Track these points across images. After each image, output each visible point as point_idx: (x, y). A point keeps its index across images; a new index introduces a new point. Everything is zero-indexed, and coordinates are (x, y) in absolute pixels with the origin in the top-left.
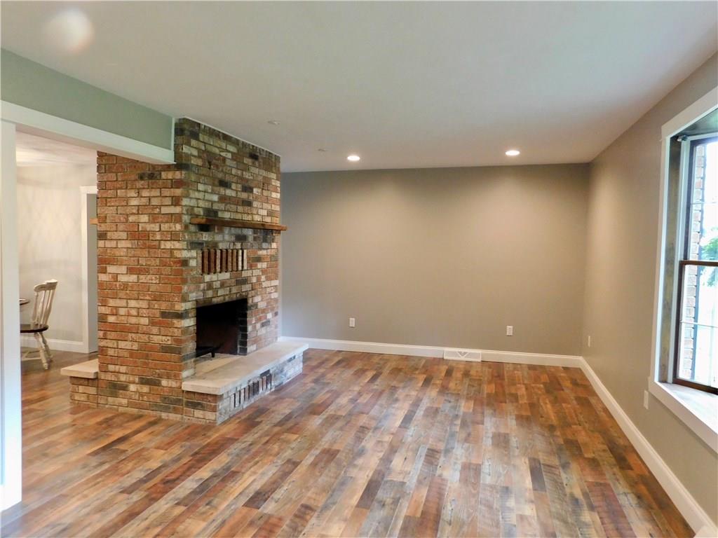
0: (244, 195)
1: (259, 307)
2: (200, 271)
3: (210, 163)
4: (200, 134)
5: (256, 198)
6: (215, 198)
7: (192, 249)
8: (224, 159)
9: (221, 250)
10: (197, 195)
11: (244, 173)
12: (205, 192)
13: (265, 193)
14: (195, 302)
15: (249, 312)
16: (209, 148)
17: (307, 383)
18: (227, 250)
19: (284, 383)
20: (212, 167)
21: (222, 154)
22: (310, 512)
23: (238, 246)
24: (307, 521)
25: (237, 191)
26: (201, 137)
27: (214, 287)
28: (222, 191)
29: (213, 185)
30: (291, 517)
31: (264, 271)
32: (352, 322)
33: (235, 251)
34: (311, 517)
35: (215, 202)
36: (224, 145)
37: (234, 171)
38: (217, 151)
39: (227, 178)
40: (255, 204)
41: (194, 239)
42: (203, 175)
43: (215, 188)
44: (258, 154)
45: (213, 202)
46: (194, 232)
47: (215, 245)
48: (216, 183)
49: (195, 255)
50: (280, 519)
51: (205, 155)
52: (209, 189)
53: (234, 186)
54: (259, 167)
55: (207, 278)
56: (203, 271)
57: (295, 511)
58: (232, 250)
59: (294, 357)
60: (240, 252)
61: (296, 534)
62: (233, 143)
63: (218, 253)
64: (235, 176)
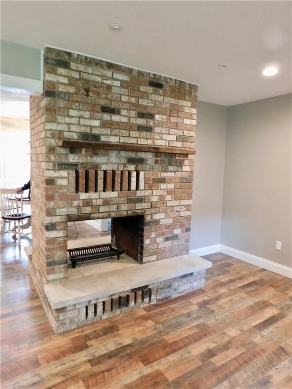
0: (141, 122)
1: (161, 223)
2: (73, 190)
3: (87, 91)
4: (71, 63)
5: (160, 124)
6: (96, 123)
7: (60, 169)
8: (109, 87)
9: (105, 172)
10: (67, 120)
11: (140, 100)
12: (80, 117)
13: (173, 120)
14: (66, 217)
15: (145, 228)
16: (86, 76)
17: (193, 304)
18: (114, 172)
19: (172, 298)
20: (90, 94)
21: (105, 82)
22: (285, 354)
23: (132, 167)
24: (281, 361)
25: (129, 118)
26: (73, 65)
27: (94, 204)
28: (106, 117)
29: (93, 111)
30: (271, 352)
31: (169, 192)
32: (279, 245)
33: (126, 174)
34: (286, 359)
35: (96, 127)
36: (109, 73)
37: (124, 99)
38: (99, 79)
39: (114, 105)
40: (157, 130)
41: (64, 160)
42: (77, 102)
43: (96, 114)
44: (163, 83)
45: (92, 127)
46: (64, 155)
47: (96, 167)
48: (98, 108)
49: (66, 175)
50: (263, 351)
51: (80, 83)
52: (87, 114)
53: (124, 112)
54: (165, 95)
55: (83, 196)
56: (77, 190)
57: (274, 349)
58: (122, 172)
59: (192, 274)
60: (134, 174)
61: (271, 366)
62: (124, 71)
63: (101, 175)
64: (126, 103)
